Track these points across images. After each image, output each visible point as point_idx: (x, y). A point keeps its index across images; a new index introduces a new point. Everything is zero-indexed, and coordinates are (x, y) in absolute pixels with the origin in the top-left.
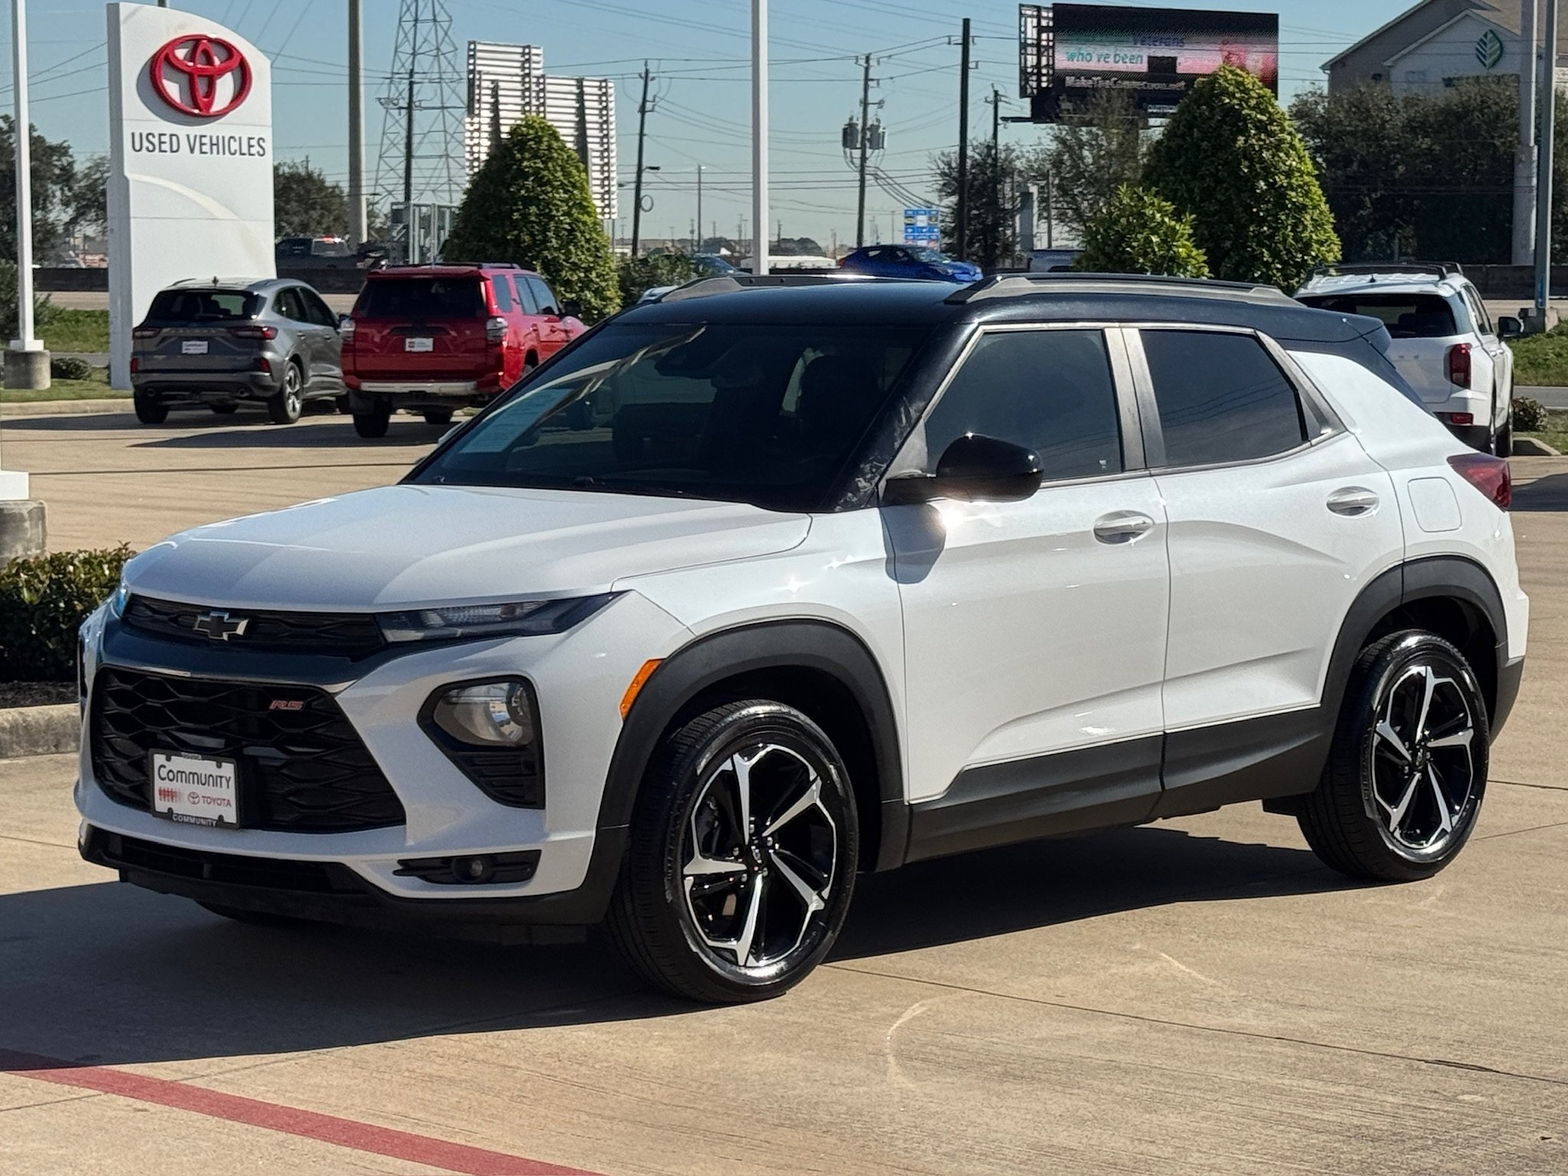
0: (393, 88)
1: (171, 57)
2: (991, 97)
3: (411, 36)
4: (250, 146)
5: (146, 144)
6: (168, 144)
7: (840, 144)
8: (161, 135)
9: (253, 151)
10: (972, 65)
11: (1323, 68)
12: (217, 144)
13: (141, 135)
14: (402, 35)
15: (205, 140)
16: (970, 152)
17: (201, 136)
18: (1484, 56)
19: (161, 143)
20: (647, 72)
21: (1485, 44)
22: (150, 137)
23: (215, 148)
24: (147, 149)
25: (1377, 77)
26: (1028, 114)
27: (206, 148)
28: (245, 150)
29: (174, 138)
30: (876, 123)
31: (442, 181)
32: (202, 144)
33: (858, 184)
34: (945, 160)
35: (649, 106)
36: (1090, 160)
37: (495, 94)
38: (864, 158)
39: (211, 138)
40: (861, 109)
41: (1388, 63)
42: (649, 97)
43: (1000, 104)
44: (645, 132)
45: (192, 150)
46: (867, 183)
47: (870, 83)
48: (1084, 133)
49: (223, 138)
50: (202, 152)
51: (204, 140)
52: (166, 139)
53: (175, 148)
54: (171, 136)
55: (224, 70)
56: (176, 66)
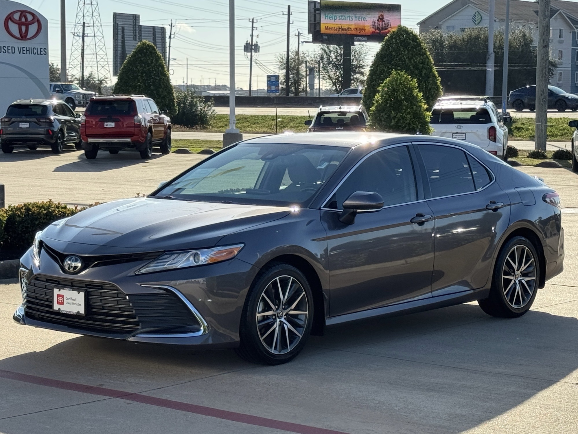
0: (76, 28)
1: (12, 18)
2: (297, 34)
3: (82, 9)
4: (41, 51)
5: (3, 50)
6: (11, 50)
7: (243, 51)
8: (8, 47)
9: (42, 53)
10: (291, 22)
11: (417, 24)
12: (29, 51)
13: (1, 47)
14: (79, 9)
15: (24, 49)
16: (290, 54)
17: (23, 48)
18: (475, 21)
19: (8, 50)
20: (172, 24)
21: (475, 16)
22: (4, 48)
23: (28, 52)
24: (3, 52)
25: (437, 27)
26: (311, 40)
27: (25, 52)
28: (39, 53)
29: (13, 48)
30: (256, 43)
31: (94, 63)
32: (23, 50)
33: (249, 65)
34: (281, 57)
35: (172, 36)
36: (334, 57)
37: (123, 32)
38: (251, 56)
39: (27, 48)
40: (251, 38)
41: (441, 23)
42: (172, 33)
43: (300, 36)
44: (171, 46)
45: (20, 53)
46: (252, 65)
47: (254, 29)
48: (331, 47)
49: (31, 48)
50: (23, 53)
52: (10, 48)
53: (13, 52)
54: (12, 47)
55: (32, 23)
56: (14, 21)
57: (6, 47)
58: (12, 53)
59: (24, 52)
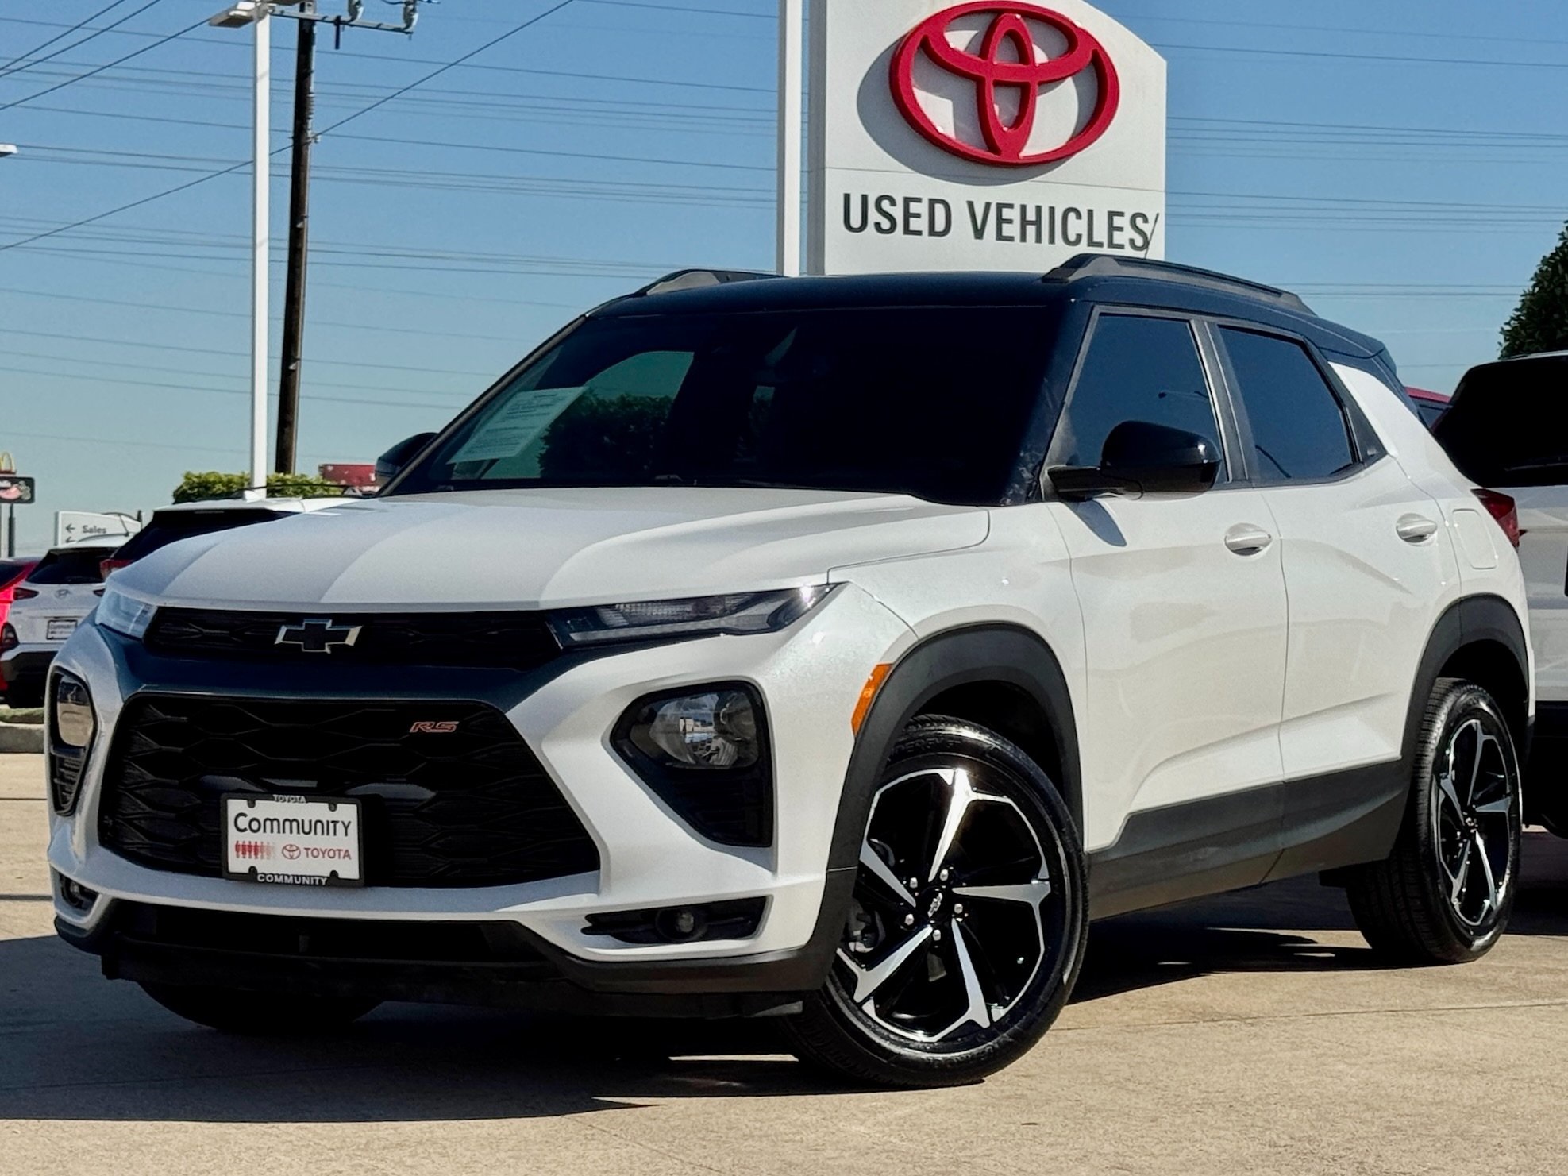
1: (936, 45)
4: (1112, 228)
5: (874, 216)
6: (925, 219)
8: (907, 201)
12: (1038, 223)
13: (864, 198)
15: (1013, 214)
17: (1000, 207)
19: (908, 215)
22: (885, 205)
23: (1031, 230)
24: (878, 226)
27: (1011, 230)
28: (1100, 235)
29: (939, 209)
32: (1000, 221)
39: (1023, 208)
45: (979, 233)
49: (1052, 210)
50: (1000, 236)
51: (1006, 213)
52: (921, 208)
53: (940, 225)
54: (932, 202)
55: (1051, 77)
56: (947, 63)
57: (893, 202)
58: (932, 232)
59: (1007, 230)
